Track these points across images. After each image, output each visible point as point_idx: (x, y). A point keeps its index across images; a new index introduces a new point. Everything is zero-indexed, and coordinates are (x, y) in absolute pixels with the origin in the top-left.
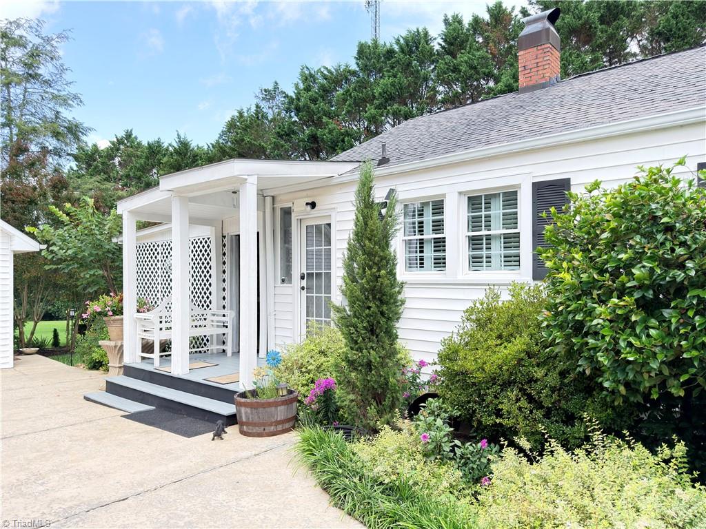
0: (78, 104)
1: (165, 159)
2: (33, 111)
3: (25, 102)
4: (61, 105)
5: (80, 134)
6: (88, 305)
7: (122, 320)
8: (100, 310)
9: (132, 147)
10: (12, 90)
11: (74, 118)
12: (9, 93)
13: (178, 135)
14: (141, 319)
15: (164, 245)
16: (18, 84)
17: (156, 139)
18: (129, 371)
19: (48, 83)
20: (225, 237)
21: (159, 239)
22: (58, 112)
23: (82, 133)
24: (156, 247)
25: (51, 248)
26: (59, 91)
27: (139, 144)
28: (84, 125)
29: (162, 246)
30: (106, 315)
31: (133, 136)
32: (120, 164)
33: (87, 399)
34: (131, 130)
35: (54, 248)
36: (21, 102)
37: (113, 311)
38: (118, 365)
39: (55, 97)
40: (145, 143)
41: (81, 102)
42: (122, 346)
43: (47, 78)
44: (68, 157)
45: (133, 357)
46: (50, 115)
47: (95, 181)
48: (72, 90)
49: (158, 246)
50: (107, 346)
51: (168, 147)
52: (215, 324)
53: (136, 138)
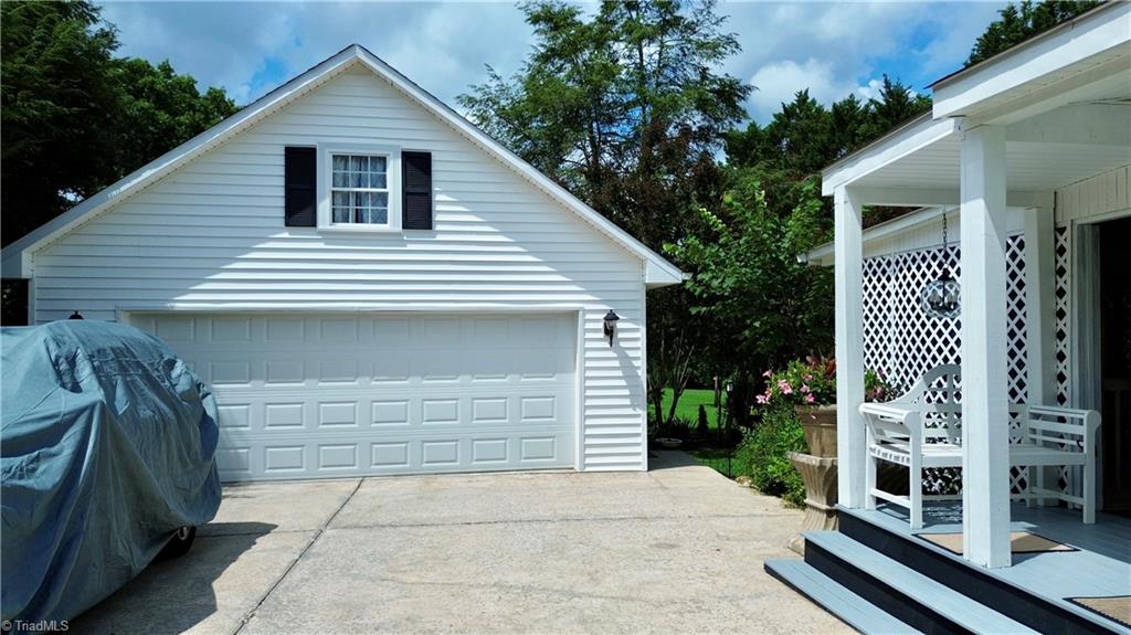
0: (733, 52)
1: (864, 127)
2: (672, 76)
3: (662, 65)
4: (709, 58)
5: (736, 98)
6: (767, 378)
7: (834, 414)
8: (790, 391)
9: (808, 118)
10: (645, 50)
11: (727, 75)
12: (641, 54)
13: (886, 81)
14: (876, 416)
15: (901, 261)
16: (652, 40)
17: (847, 97)
18: (853, 526)
19: (691, 27)
20: (1062, 231)
21: (892, 251)
22: (705, 69)
23: (739, 96)
24: (884, 265)
25: (699, 277)
26: (706, 36)
27: (820, 110)
28: (742, 84)
29: (897, 263)
30: (800, 403)
31: (809, 101)
32: (789, 147)
33: (768, 570)
34: (807, 91)
35: (705, 277)
36: (656, 65)
37: (814, 394)
38: (825, 507)
39: (701, 46)
40: (828, 108)
41: (737, 47)
42: (834, 468)
43: (690, 20)
44: (718, 140)
45: (858, 494)
46: (694, 76)
47: (759, 169)
48: (723, 30)
49: (889, 264)
50: (803, 463)
51: (867, 106)
52: (1040, 438)
53: (814, 102)
